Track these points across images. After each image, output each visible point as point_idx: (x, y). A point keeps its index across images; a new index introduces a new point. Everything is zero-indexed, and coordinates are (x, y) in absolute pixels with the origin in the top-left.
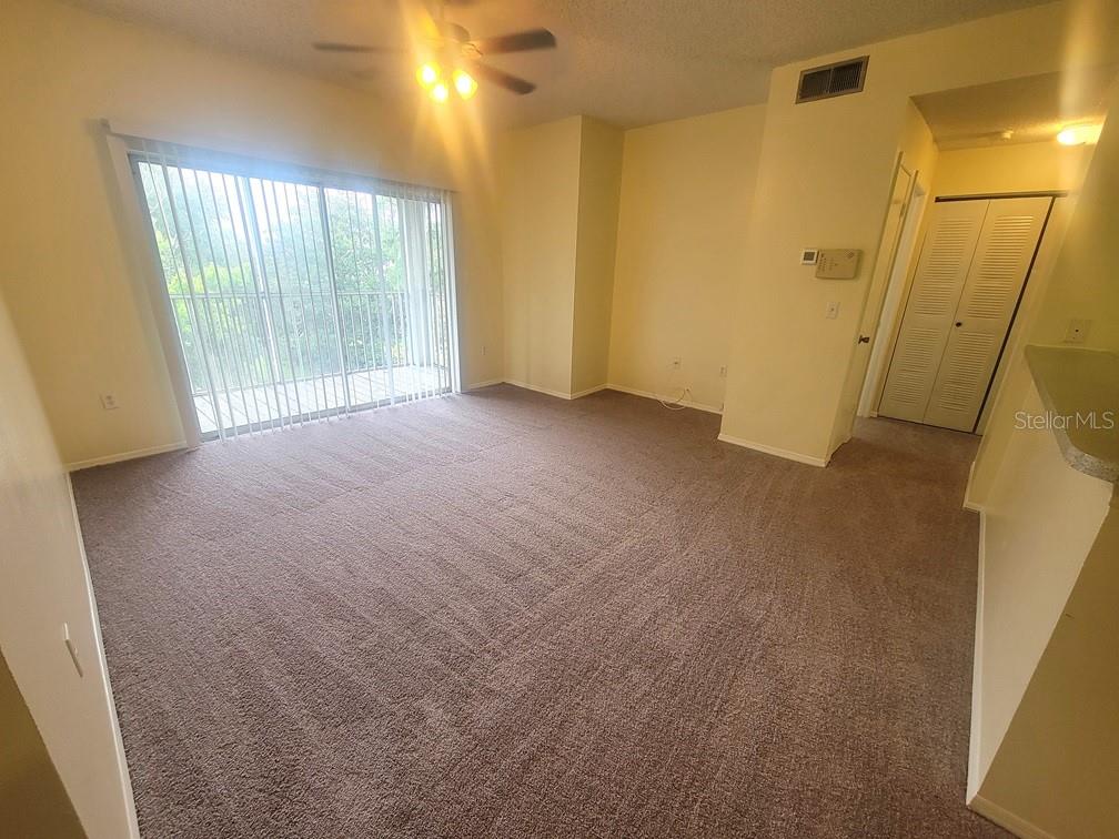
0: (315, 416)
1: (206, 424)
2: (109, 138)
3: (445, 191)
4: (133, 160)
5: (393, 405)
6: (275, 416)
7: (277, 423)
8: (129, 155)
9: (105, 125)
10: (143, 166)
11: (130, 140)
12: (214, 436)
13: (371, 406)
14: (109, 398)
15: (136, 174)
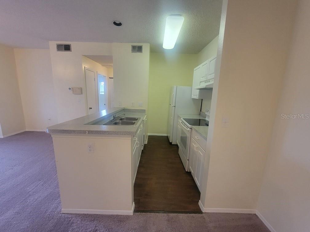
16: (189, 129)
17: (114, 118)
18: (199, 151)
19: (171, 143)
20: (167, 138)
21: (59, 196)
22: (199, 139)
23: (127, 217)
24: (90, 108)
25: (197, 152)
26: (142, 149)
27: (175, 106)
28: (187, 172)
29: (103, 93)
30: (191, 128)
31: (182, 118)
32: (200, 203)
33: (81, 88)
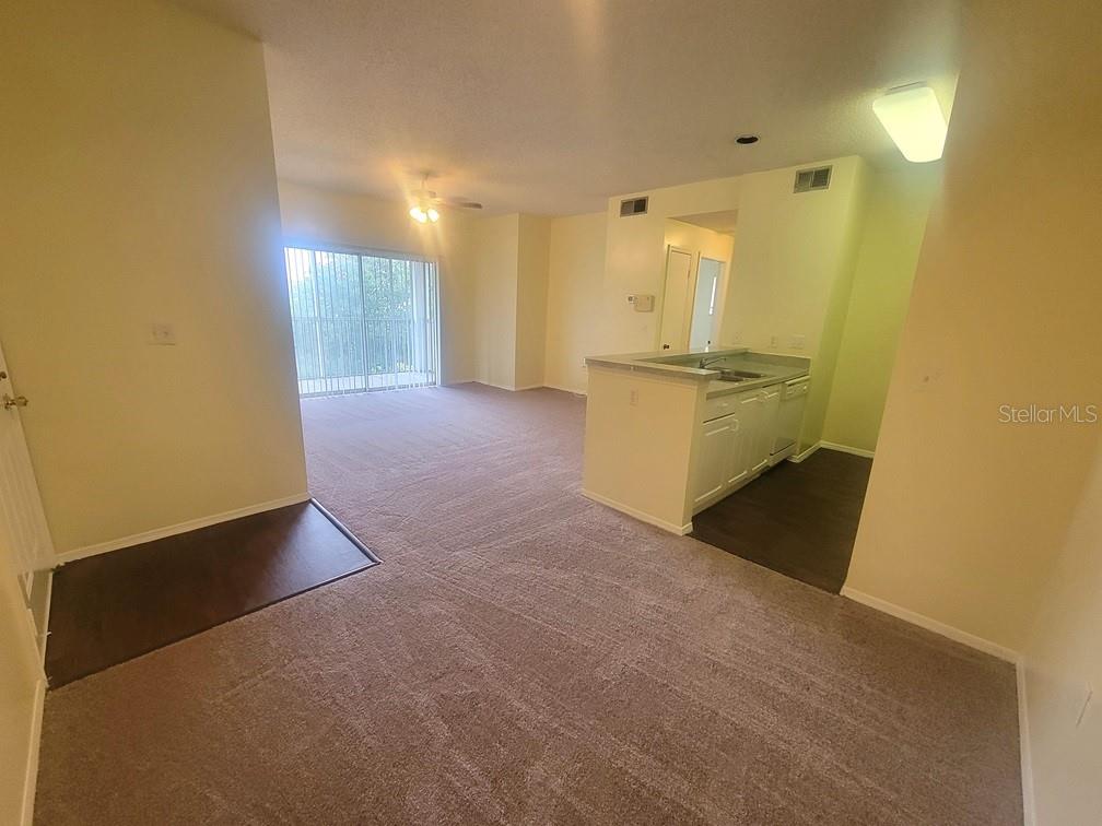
0: (347, 392)
5: (396, 389)
13: (383, 389)
17: (703, 366)
24: (666, 347)
26: (769, 462)
33: (653, 297)
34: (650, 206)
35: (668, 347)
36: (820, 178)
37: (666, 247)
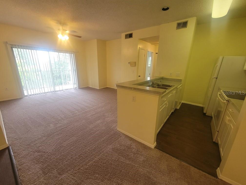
0: (48, 92)
1: (26, 94)
2: (7, 44)
3: (73, 52)
4: (12, 48)
5: (64, 91)
6: (39, 92)
7: (40, 94)
8: (11, 47)
9: (7, 42)
10: (14, 49)
11: (11, 45)
12: (27, 96)
13: (59, 91)
14: (7, 88)
15: (12, 50)
16: (225, 101)
17: (153, 83)
18: (231, 125)
19: (205, 114)
20: (202, 109)
21: (117, 122)
22: (233, 112)
23: (149, 148)
24: (139, 76)
25: (229, 124)
26: (172, 111)
27: (217, 78)
28: (214, 143)
29: (150, 66)
30: (228, 101)
31: (221, 91)
32: (218, 170)
33: (135, 62)
34: (133, 35)
35: (140, 76)
36: (184, 25)
37: (138, 48)
